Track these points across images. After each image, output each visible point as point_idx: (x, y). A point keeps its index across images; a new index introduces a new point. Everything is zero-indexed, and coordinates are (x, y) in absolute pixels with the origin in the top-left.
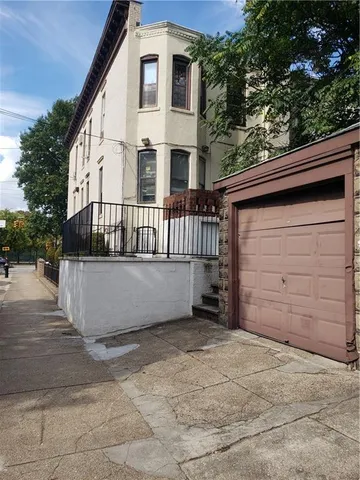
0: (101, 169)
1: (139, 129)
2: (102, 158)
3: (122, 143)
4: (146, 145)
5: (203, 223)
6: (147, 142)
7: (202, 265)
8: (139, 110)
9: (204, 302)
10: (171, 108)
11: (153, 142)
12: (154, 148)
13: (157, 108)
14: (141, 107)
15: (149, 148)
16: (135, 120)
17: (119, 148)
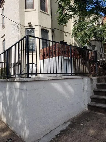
0: (4, 40)
1: (26, 18)
2: (4, 35)
3: (18, 25)
4: (30, 26)
5: (64, 59)
6: (30, 25)
7: (90, 79)
8: (25, 10)
9: (92, 101)
10: (40, 10)
11: (33, 25)
12: (33, 27)
13: (34, 10)
14: (26, 9)
15: (31, 27)
16: (24, 15)
17: (16, 27)
